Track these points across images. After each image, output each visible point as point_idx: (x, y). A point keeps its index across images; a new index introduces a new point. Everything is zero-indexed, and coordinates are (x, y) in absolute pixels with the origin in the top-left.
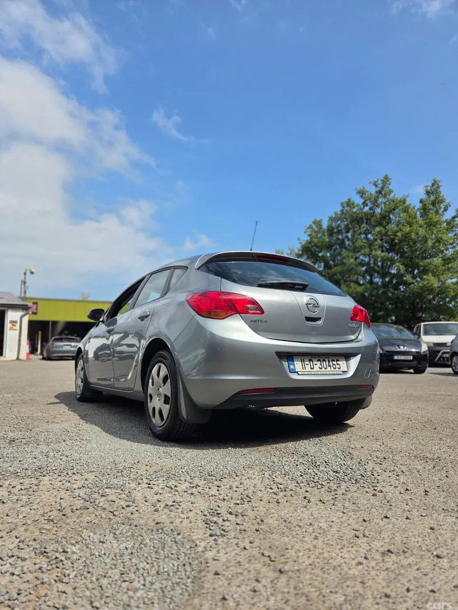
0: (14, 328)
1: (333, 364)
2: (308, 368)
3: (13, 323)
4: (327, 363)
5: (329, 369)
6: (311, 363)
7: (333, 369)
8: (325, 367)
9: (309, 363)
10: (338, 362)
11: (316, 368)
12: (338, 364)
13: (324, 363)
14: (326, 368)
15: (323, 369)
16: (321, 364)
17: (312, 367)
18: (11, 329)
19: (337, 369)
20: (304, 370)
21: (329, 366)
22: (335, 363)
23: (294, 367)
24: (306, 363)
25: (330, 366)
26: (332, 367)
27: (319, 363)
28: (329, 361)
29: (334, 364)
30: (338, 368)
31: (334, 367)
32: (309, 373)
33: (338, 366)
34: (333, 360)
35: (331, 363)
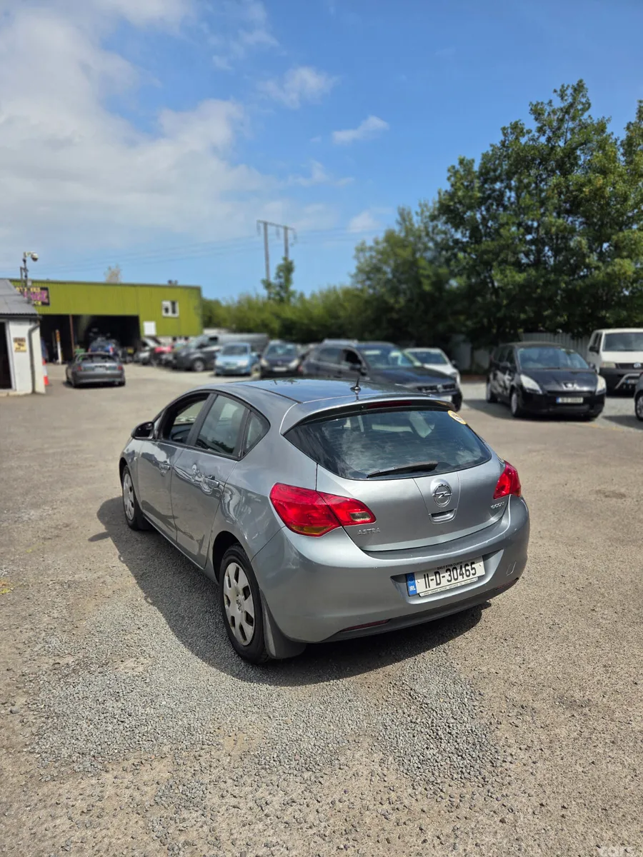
0: (22, 348)
1: (466, 571)
2: (433, 584)
3: (19, 341)
4: (459, 571)
5: (460, 577)
6: (438, 576)
7: (465, 578)
8: (456, 577)
9: (434, 577)
10: (473, 566)
11: (444, 582)
12: (472, 569)
13: (455, 571)
14: (457, 579)
15: (453, 581)
16: (450, 575)
17: (439, 582)
18: (18, 350)
19: (472, 576)
20: (428, 589)
21: (460, 575)
22: (469, 568)
23: (415, 587)
24: (430, 578)
25: (462, 574)
26: (465, 576)
27: (447, 574)
28: (461, 568)
29: (468, 570)
30: (473, 574)
31: (468, 574)
32: (434, 591)
33: (473, 572)
34: (467, 565)
35: (463, 569)
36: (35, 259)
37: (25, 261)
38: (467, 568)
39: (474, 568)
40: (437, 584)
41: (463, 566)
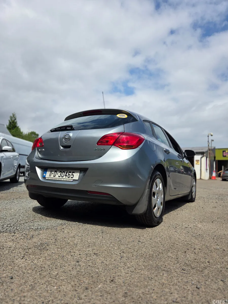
0: (198, 163)
1: (69, 175)
2: (52, 176)
3: (197, 161)
4: (65, 173)
5: (64, 177)
6: (55, 173)
8: (63, 176)
9: (54, 173)
10: (73, 174)
11: (57, 176)
12: (72, 175)
13: (63, 173)
14: (63, 177)
15: (61, 177)
16: (60, 174)
17: (55, 175)
18: (197, 164)
19: (70, 178)
20: (50, 177)
22: (71, 174)
23: (46, 175)
24: (52, 173)
25: (66, 176)
26: (67, 177)
27: (59, 173)
28: (67, 173)
29: (70, 175)
30: (71, 178)
31: (69, 176)
32: (52, 179)
33: (72, 176)
34: (71, 173)
35: (68, 174)
36: (212, 135)
37: (208, 136)
38: (70, 174)
39: (73, 175)
40: (54, 176)
41: (68, 172)
